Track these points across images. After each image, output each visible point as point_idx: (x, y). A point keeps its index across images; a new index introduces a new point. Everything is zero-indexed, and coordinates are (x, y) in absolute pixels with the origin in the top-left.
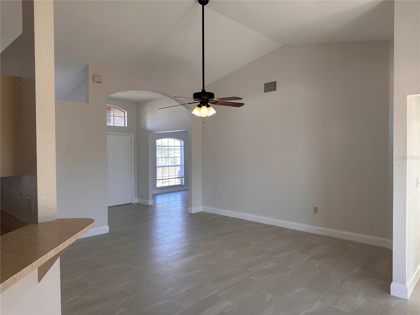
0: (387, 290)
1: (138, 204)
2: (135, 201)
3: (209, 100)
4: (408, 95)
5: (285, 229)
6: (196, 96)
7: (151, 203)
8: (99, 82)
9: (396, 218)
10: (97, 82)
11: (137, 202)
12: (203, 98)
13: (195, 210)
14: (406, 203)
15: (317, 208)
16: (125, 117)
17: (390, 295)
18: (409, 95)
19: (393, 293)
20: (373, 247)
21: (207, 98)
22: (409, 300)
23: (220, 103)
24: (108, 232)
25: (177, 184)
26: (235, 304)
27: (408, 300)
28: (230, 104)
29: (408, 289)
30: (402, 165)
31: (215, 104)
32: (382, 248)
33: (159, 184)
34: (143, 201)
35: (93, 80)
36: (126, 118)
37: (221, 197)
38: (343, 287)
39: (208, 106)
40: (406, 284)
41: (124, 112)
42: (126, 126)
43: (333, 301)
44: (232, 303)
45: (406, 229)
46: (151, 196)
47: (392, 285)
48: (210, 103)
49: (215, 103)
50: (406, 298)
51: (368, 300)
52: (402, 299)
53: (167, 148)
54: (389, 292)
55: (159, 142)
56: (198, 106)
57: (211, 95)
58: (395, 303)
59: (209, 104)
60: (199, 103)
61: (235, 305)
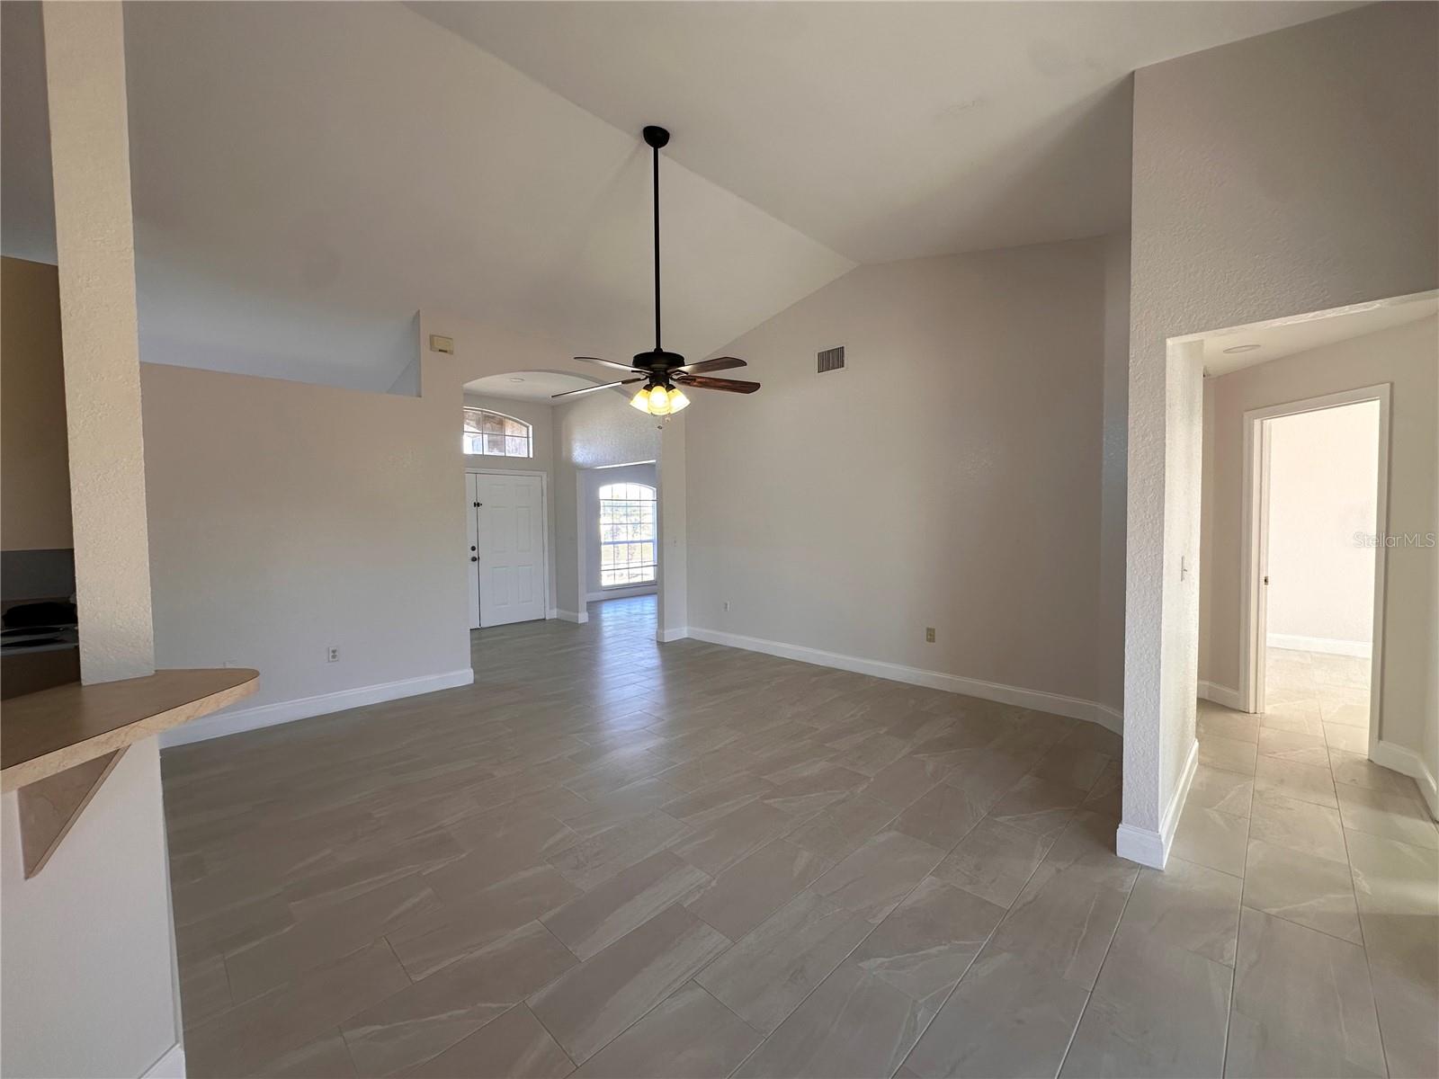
0: (1109, 843)
1: (558, 621)
2: (553, 614)
3: (668, 371)
4: (1169, 337)
5: (863, 676)
6: (641, 361)
7: (583, 617)
8: (446, 352)
9: (1133, 660)
10: (440, 351)
11: (555, 617)
12: (654, 366)
13: (671, 635)
14: (1161, 623)
15: (934, 630)
16: (528, 437)
17: (1114, 856)
18: (1173, 336)
19: (1122, 851)
20: (1061, 720)
21: (664, 366)
22: (1166, 873)
23: (700, 382)
24: (472, 682)
25: (646, 579)
26: (715, 881)
27: (1162, 871)
28: (725, 384)
29: (1164, 843)
30: (1151, 522)
31: (689, 384)
32: (1084, 723)
33: (607, 580)
34: (566, 615)
35: (432, 347)
36: (531, 440)
37: (726, 608)
38: (994, 830)
39: (670, 388)
40: (1160, 830)
41: (528, 427)
42: (531, 456)
43: (967, 873)
44: (708, 877)
45: (1159, 688)
46: (583, 605)
47: (1123, 832)
48: (672, 379)
49: (687, 380)
50: (1159, 868)
51: (1059, 871)
52: (1148, 868)
53: (624, 503)
54: (1113, 848)
55: (605, 492)
56: (644, 388)
57: (677, 360)
58: (1132, 880)
59: (671, 382)
60: (647, 382)
61: (714, 884)
